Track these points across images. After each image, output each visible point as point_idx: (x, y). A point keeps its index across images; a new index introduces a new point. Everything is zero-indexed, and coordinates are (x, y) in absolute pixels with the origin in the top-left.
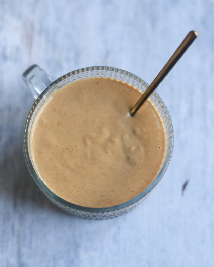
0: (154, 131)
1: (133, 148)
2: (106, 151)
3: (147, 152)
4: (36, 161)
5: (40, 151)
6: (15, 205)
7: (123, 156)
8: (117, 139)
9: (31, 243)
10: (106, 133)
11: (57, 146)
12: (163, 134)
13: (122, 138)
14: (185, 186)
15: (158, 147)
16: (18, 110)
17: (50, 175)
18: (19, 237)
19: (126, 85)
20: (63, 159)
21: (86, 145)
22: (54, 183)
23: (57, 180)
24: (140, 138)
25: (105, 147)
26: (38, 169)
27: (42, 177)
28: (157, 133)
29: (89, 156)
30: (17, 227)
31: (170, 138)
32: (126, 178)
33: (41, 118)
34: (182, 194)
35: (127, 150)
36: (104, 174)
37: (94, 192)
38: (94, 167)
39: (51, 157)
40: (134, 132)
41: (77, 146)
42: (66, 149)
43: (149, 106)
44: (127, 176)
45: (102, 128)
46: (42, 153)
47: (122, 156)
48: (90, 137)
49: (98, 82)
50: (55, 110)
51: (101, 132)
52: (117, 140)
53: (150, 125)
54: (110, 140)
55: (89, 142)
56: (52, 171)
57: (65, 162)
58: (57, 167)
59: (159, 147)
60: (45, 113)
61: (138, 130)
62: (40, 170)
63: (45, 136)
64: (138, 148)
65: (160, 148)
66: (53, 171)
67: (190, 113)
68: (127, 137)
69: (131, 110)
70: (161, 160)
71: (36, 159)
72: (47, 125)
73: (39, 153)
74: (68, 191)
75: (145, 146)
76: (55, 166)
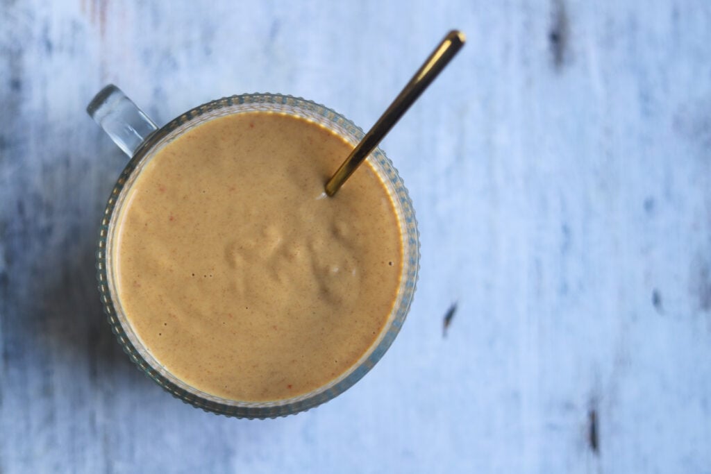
0: (379, 229)
1: (335, 269)
2: (276, 278)
3: (363, 275)
4: (128, 305)
5: (135, 282)
6: (94, 374)
7: (314, 286)
8: (299, 250)
9: (132, 450)
10: (276, 238)
11: (171, 271)
12: (398, 234)
13: (309, 247)
14: (449, 317)
15: (388, 263)
16: (86, 166)
17: (160, 334)
18: (106, 439)
19: (314, 127)
20: (185, 297)
21: (232, 264)
22: (169, 350)
23: (176, 345)
24: (349, 245)
25: (273, 268)
26: (135, 323)
27: (143, 338)
28: (384, 232)
29: (241, 289)
30: (100, 419)
31: (412, 242)
32: (322, 334)
33: (132, 209)
34: (445, 334)
35: (320, 273)
36: (275, 327)
37: (254, 367)
38: (252, 313)
39: (160, 296)
40: (335, 232)
41: (213, 269)
42: (192, 276)
43: (367, 172)
44: (323, 329)
45: (266, 227)
46: (139, 286)
47: (311, 285)
48: (241, 248)
49: (253, 122)
50: (162, 190)
51: (264, 235)
52: (300, 253)
53: (370, 215)
54: (285, 252)
55: (239, 260)
56: (163, 325)
57: (191, 305)
58: (174, 316)
59: (390, 264)
60: (140, 199)
61: (344, 229)
62: (139, 325)
63: (144, 248)
64: (345, 268)
65: (393, 264)
66: (166, 324)
67: (459, 156)
68: (320, 244)
69: (327, 181)
70: (394, 291)
71: (128, 299)
72: (146, 225)
73: (133, 286)
74: (200, 366)
75: (359, 262)
76: (170, 315)
